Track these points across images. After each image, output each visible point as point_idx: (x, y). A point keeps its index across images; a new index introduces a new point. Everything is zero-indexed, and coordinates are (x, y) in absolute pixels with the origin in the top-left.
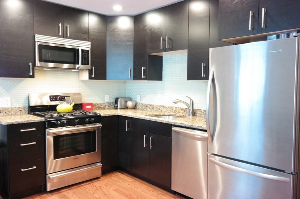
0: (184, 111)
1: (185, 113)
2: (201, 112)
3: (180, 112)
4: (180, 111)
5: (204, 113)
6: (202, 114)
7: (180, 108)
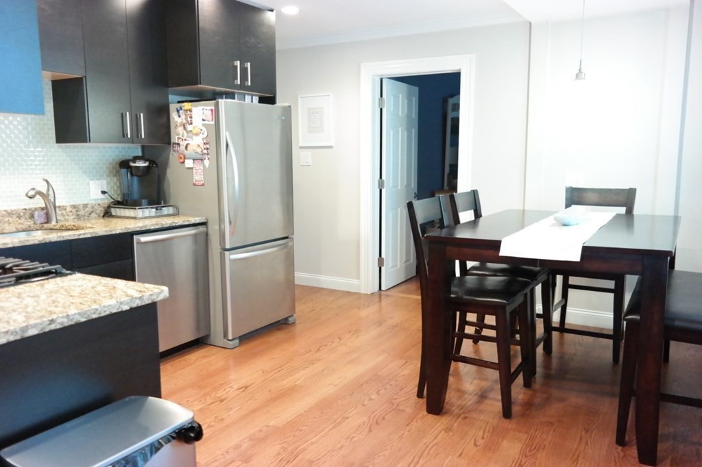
0: (19, 217)
1: (21, 221)
2: (64, 212)
3: (5, 222)
4: (7, 219)
5: (71, 212)
6: (68, 215)
7: (6, 211)
